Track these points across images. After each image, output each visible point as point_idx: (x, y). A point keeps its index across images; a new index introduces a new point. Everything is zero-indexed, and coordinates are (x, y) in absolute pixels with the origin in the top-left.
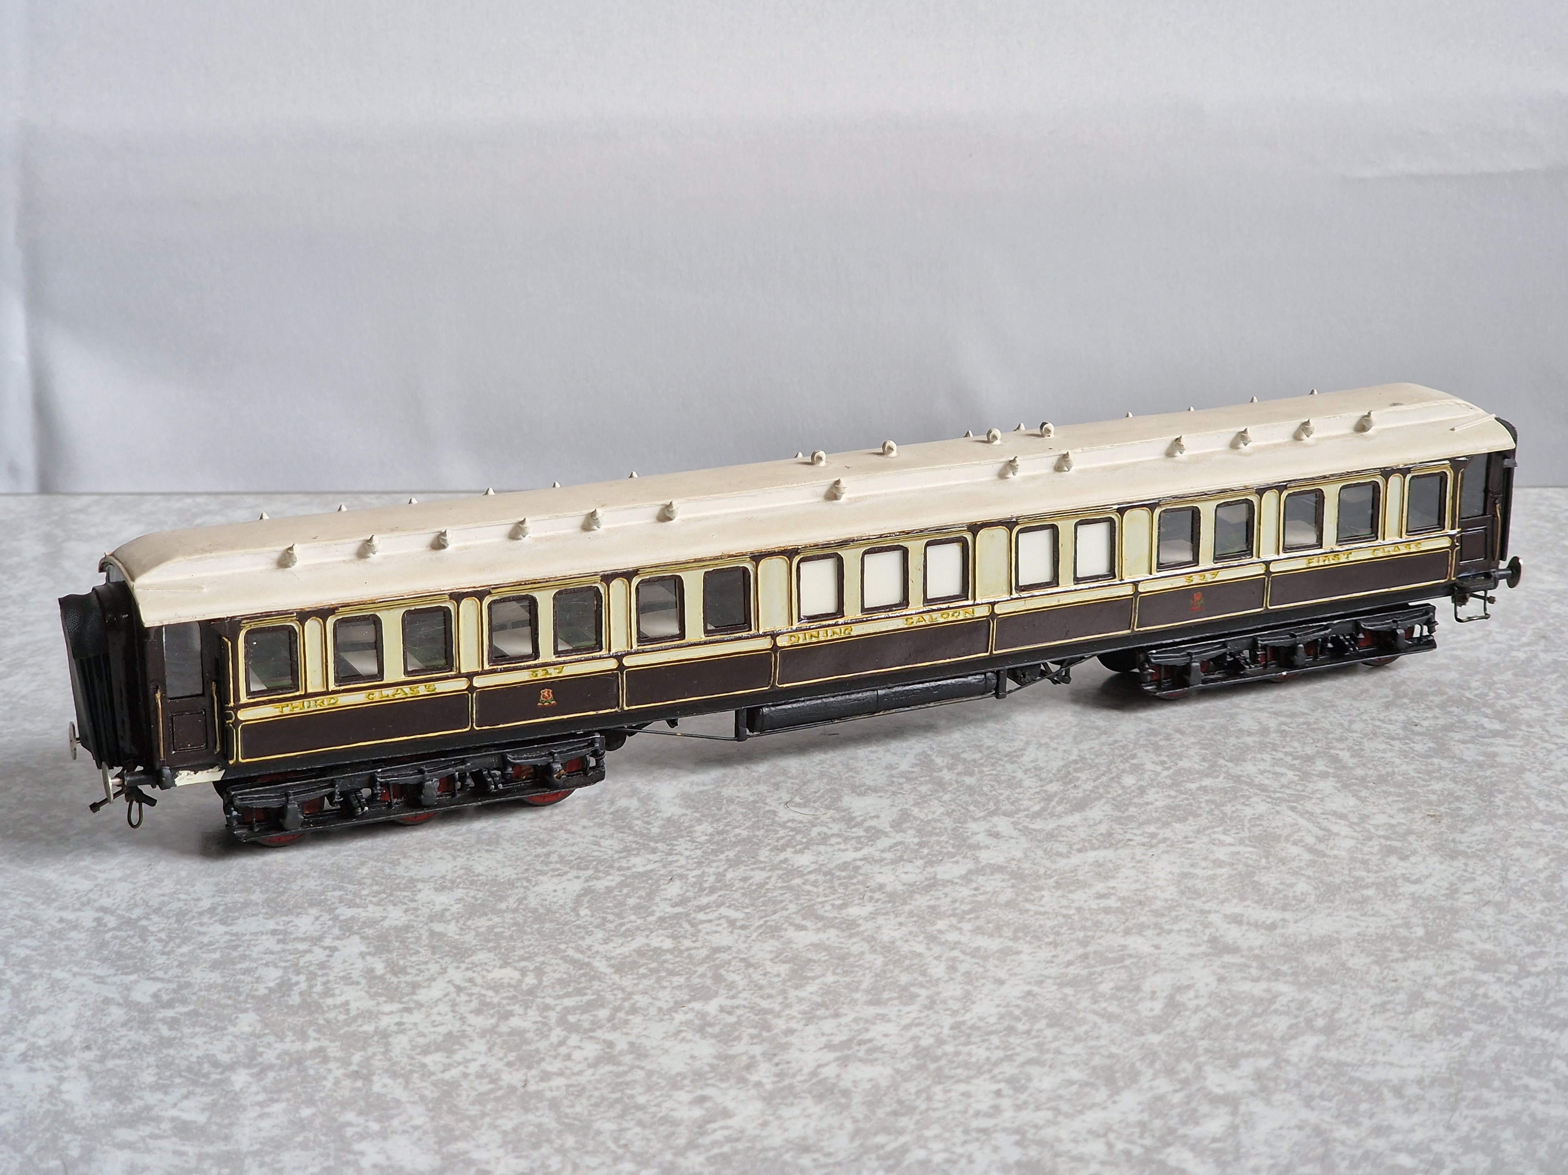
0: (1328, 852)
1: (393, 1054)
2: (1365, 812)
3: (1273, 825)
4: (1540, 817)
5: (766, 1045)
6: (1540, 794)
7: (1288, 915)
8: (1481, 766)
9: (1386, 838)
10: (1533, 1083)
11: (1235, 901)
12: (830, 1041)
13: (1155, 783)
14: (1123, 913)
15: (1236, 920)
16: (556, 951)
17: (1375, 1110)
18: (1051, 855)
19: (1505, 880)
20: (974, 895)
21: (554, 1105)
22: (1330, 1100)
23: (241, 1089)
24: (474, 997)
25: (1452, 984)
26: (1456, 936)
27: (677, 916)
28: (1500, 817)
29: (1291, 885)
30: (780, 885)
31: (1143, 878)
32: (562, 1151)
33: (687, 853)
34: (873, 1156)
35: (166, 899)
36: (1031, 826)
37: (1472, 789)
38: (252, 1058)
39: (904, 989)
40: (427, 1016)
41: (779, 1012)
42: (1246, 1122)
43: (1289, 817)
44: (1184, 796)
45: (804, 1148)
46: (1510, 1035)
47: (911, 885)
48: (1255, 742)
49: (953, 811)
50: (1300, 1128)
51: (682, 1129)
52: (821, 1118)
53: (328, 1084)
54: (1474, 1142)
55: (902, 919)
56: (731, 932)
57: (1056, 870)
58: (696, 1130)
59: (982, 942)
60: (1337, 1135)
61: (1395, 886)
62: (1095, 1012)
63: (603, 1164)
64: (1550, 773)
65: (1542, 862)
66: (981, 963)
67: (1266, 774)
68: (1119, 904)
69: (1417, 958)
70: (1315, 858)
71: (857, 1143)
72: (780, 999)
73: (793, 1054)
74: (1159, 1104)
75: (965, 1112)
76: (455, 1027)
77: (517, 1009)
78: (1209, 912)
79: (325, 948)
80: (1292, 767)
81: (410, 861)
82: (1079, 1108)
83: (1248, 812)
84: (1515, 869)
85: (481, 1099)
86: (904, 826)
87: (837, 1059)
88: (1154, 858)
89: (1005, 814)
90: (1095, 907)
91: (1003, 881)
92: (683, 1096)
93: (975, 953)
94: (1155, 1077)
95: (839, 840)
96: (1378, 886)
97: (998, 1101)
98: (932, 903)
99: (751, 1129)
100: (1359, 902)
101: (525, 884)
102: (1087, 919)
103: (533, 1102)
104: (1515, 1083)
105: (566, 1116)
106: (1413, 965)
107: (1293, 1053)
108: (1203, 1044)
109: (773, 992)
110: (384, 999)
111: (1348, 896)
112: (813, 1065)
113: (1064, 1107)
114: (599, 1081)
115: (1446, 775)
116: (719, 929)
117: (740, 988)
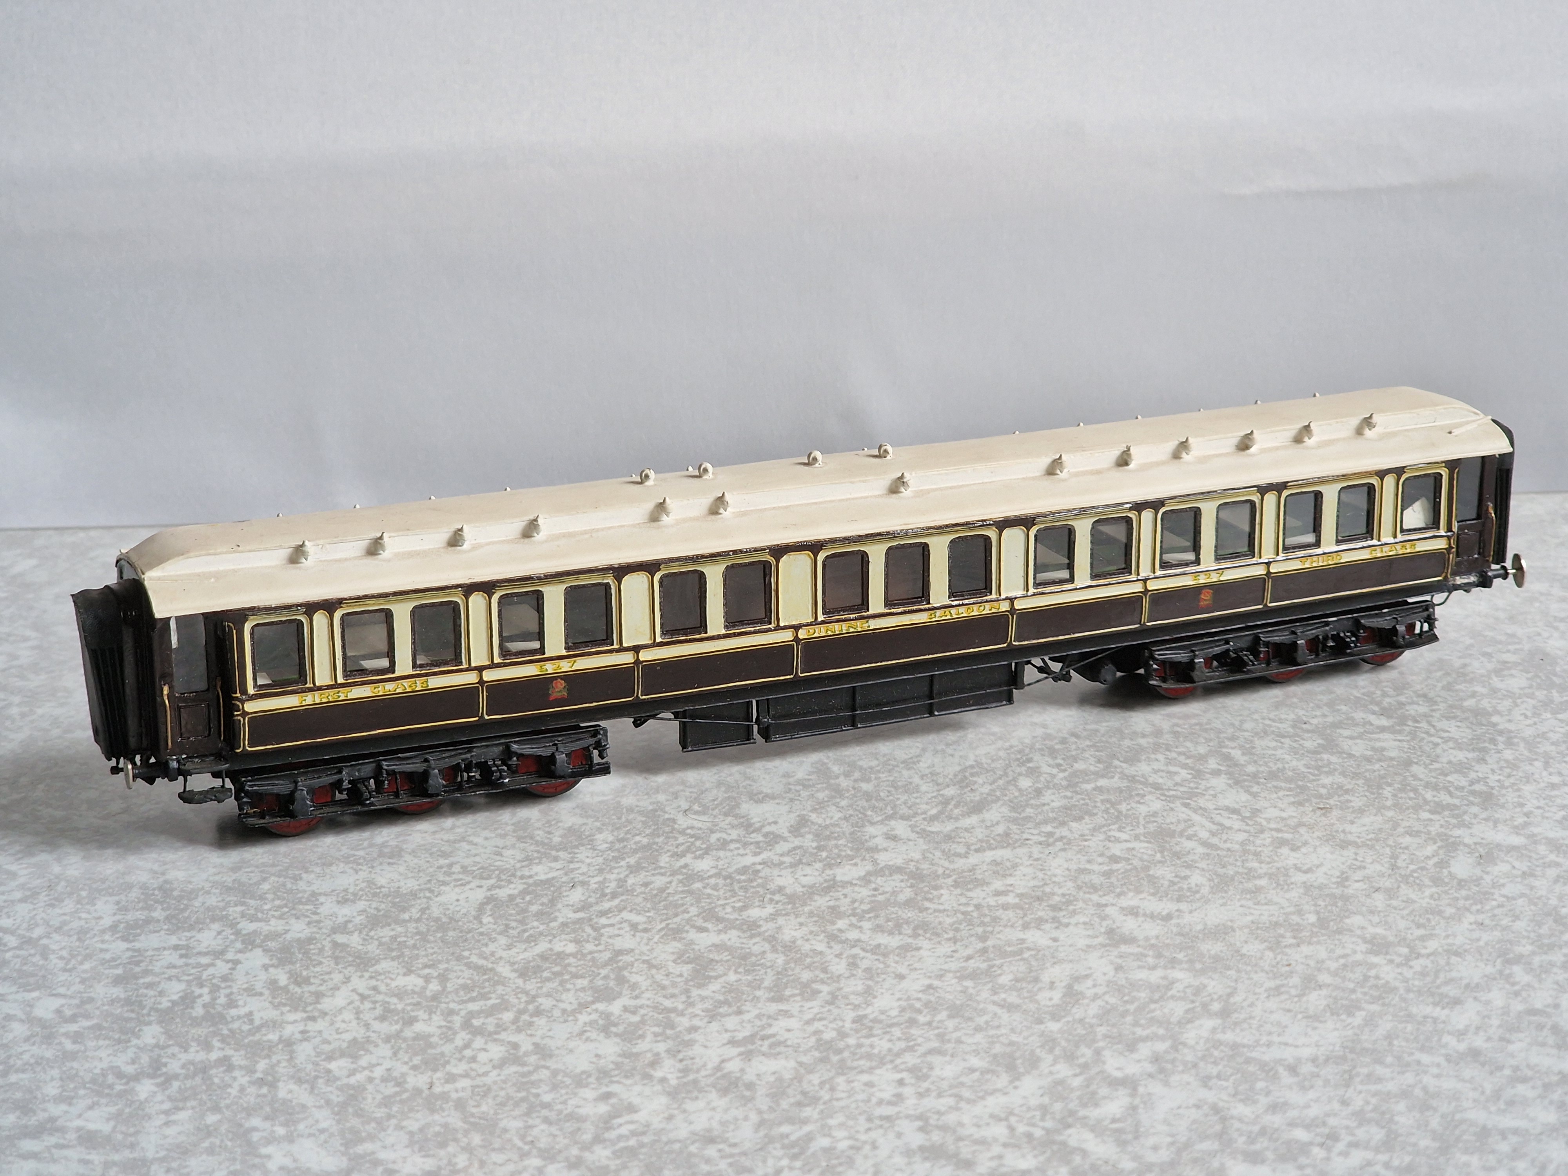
0: (1222, 845)
1: (297, 1062)
2: (1257, 807)
3: (1168, 821)
4: (1428, 807)
5: (670, 1043)
6: (1427, 785)
7: (1183, 906)
8: (1368, 760)
9: (1278, 830)
10: (1425, 1058)
11: (1131, 894)
12: (733, 1037)
13: (1051, 785)
14: (1022, 908)
15: (1133, 912)
16: (459, 959)
17: (1271, 1088)
18: (949, 855)
19: (1394, 867)
20: (874, 896)
21: (460, 1105)
22: (1227, 1080)
23: (146, 1100)
24: (378, 1005)
25: (1345, 966)
26: (1347, 921)
27: (580, 921)
28: (1389, 808)
29: (1186, 878)
30: (680, 889)
31: (1040, 875)
32: (468, 1149)
33: (588, 861)
34: (778, 1145)
35: (67, 918)
36: (929, 829)
37: (1360, 782)
38: (156, 1068)
39: (806, 985)
40: (332, 1024)
41: (682, 1011)
42: (1145, 1103)
43: (1183, 813)
44: (1079, 797)
45: (709, 1139)
46: (1402, 1014)
47: (811, 887)
48: (1148, 743)
49: (851, 815)
50: (1197, 1107)
51: (588, 1125)
52: (726, 1111)
53: (234, 1091)
54: (1369, 1115)
55: (802, 919)
56: (634, 936)
57: (954, 870)
58: (601, 1125)
59: (882, 939)
60: (1234, 1112)
61: (1287, 875)
62: (994, 1003)
63: (509, 1160)
64: (1436, 765)
65: (1430, 849)
66: (882, 959)
67: (1161, 774)
68: (1017, 900)
69: (1310, 943)
70: (1208, 851)
71: (762, 1133)
72: (683, 998)
73: (697, 1050)
74: (1060, 1088)
75: (869, 1101)
76: (359, 1033)
77: (422, 1014)
78: (1106, 905)
79: (228, 961)
80: (1185, 766)
81: (312, 876)
82: (981, 1094)
83: (1143, 809)
84: (1404, 857)
85: (386, 1102)
86: (803, 830)
87: (740, 1054)
88: (1051, 857)
89: (903, 818)
90: (993, 903)
91: (902, 881)
92: (588, 1094)
93: (876, 950)
94: (1055, 1062)
95: (738, 845)
96: (1270, 876)
97: (900, 1090)
98: (831, 903)
99: (657, 1123)
100: (1253, 892)
101: (428, 894)
102: (986, 915)
103: (439, 1103)
104: (1407, 1059)
105: (473, 1115)
106: (1306, 949)
107: (1190, 1035)
108: (1101, 1030)
109: (676, 991)
110: (288, 1008)
111: (1241, 886)
112: (716, 1060)
113: (966, 1093)
114: (504, 1082)
115: (1335, 770)
116: (621, 932)
117: (643, 988)
